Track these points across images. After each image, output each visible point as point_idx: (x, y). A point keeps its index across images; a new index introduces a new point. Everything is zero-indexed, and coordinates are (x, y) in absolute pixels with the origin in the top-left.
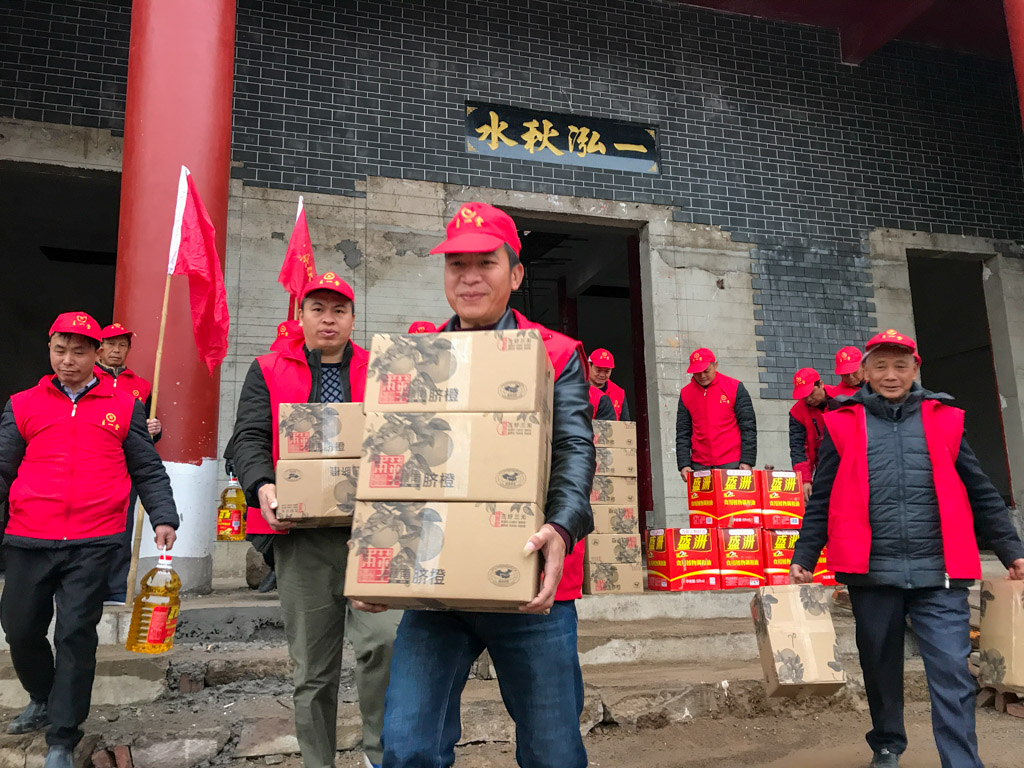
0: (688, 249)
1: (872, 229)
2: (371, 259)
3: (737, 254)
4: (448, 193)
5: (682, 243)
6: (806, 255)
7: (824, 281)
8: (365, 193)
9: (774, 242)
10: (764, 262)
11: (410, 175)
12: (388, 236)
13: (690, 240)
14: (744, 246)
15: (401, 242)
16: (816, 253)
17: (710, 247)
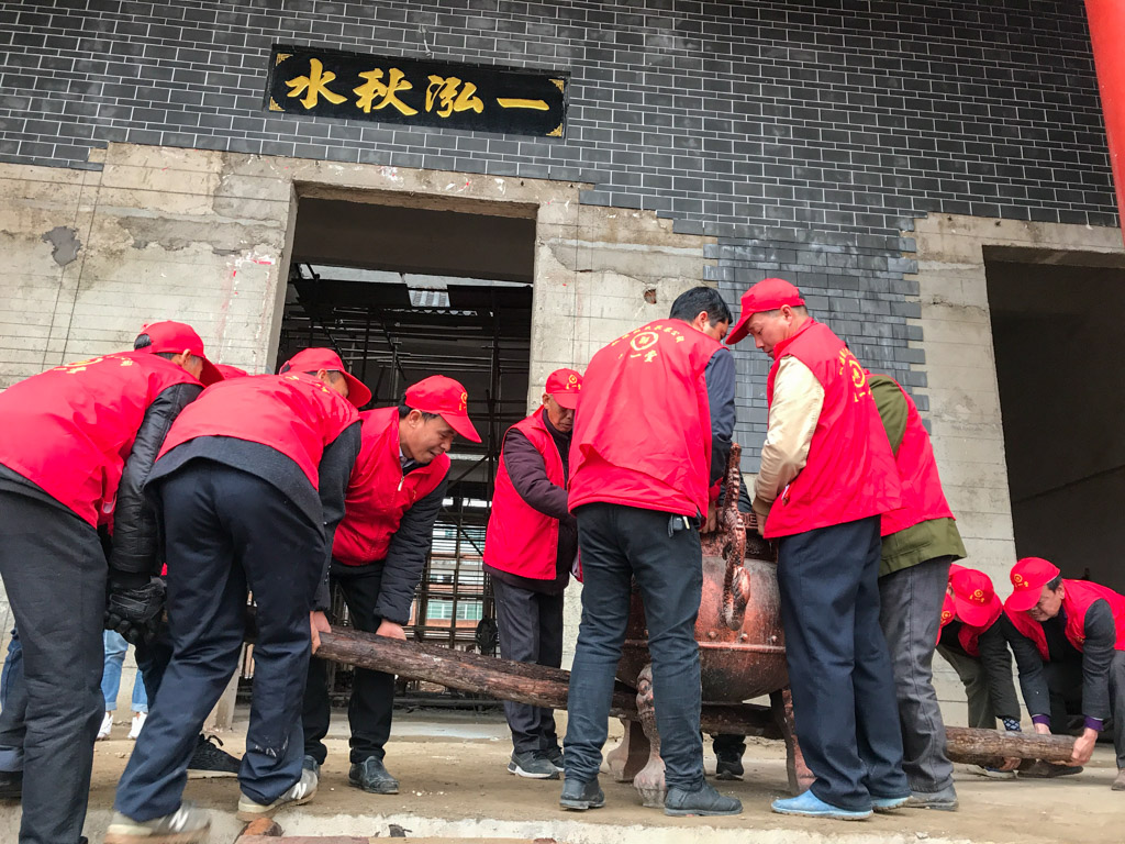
0: (601, 244)
1: (922, 215)
2: (93, 253)
3: (684, 251)
4: (227, 165)
5: (590, 236)
6: (800, 254)
7: (831, 292)
8: (102, 165)
9: (747, 234)
10: (728, 263)
11: (173, 141)
12: (125, 222)
13: (605, 231)
14: (695, 240)
15: (144, 229)
16: (819, 252)
17: (636, 241)
